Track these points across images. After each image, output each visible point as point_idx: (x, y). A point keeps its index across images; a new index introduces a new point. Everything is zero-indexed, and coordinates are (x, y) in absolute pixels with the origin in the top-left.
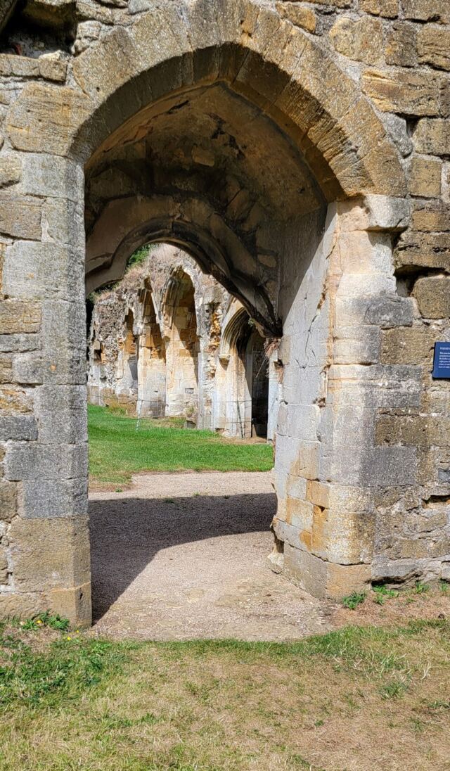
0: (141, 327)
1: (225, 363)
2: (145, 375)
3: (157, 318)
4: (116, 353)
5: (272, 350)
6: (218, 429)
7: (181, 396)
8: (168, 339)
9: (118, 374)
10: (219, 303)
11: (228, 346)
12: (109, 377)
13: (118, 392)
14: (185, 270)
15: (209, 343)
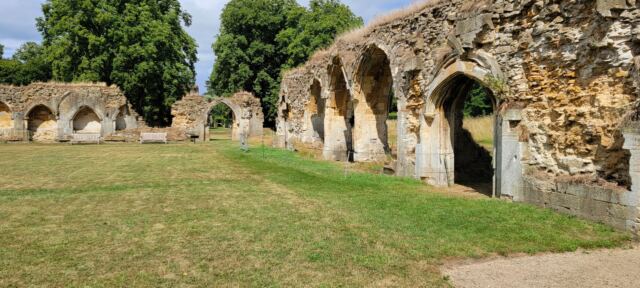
0: (328, 92)
1: (429, 120)
2: (330, 128)
3: (347, 85)
4: (302, 112)
5: (506, 109)
6: (423, 178)
7: (367, 146)
8: (357, 101)
9: (304, 127)
10: (420, 71)
11: (433, 106)
12: (296, 129)
13: (304, 140)
14: (379, 46)
15: (407, 104)
